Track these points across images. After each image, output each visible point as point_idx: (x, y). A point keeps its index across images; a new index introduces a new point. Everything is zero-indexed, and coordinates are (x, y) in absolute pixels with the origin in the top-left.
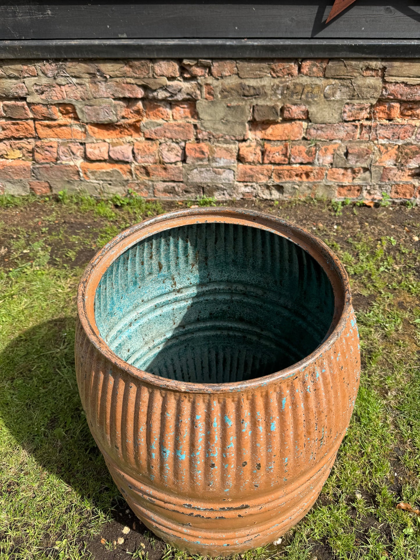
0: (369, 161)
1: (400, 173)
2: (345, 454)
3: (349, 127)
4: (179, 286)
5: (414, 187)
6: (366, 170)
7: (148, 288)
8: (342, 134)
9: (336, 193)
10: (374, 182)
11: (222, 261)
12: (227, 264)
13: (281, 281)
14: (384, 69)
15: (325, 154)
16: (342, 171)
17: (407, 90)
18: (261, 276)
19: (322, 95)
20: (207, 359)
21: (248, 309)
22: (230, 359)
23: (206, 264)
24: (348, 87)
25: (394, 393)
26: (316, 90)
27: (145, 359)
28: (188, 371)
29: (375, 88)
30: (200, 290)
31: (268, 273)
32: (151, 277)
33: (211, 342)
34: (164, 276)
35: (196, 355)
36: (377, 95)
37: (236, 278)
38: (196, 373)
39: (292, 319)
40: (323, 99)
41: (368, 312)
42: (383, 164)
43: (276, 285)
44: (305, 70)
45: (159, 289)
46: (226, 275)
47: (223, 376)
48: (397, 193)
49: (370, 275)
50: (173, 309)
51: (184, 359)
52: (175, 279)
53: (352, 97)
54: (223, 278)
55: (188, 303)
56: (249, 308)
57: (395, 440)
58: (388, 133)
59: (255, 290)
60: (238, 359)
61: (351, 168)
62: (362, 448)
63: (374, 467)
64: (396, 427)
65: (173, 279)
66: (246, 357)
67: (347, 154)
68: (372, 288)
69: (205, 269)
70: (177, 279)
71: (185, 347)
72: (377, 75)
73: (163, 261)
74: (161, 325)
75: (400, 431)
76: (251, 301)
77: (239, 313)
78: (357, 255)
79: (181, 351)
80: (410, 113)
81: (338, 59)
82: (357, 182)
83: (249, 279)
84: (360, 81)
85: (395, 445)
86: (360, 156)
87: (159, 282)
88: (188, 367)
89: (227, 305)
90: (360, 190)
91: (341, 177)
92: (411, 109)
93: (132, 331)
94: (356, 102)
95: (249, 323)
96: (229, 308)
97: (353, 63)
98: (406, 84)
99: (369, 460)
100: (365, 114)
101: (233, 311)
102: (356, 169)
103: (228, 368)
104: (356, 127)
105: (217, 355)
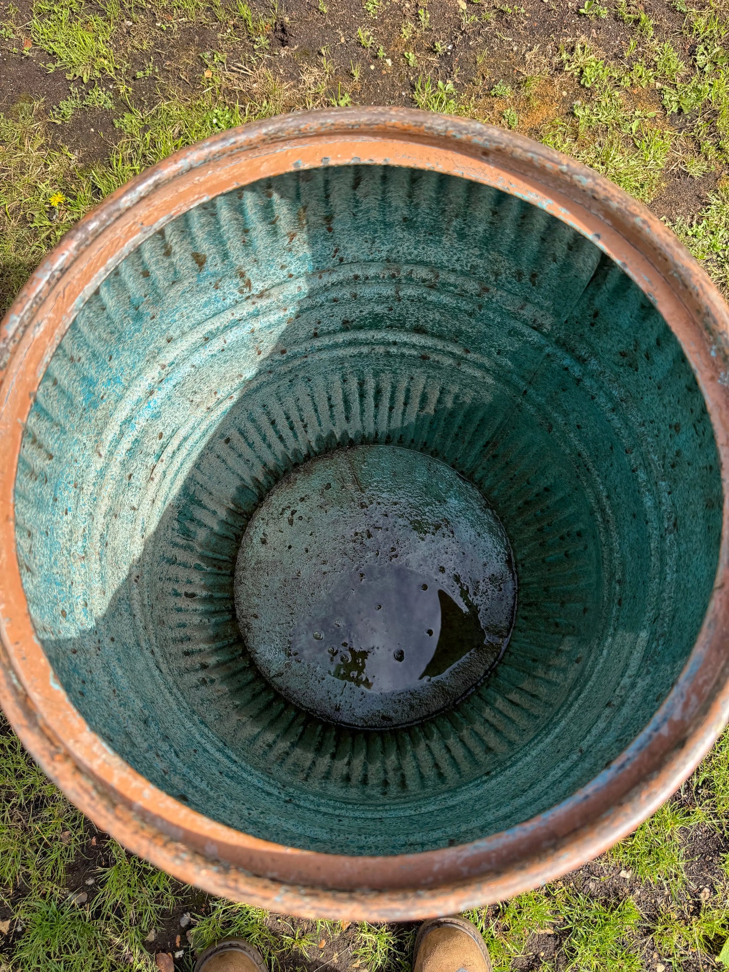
4: (258, 286)
7: (177, 310)
11: (372, 220)
12: (388, 225)
13: (534, 276)
18: (481, 256)
20: (341, 391)
21: (437, 314)
22: (389, 389)
23: (330, 229)
27: (204, 427)
28: (301, 416)
30: (318, 283)
31: (499, 252)
32: (179, 287)
33: (346, 365)
34: (214, 275)
35: (315, 389)
37: (410, 254)
38: (318, 417)
39: (548, 350)
41: (694, 223)
43: (519, 280)
45: (206, 305)
46: (383, 248)
47: (375, 417)
49: (715, 114)
50: (253, 332)
51: (290, 402)
52: (248, 275)
54: (377, 256)
55: (287, 312)
56: (441, 313)
59: (460, 281)
60: (408, 390)
65: (242, 275)
66: (425, 388)
68: (713, 155)
69: (326, 240)
70: (252, 272)
71: (290, 381)
73: (205, 247)
74: (228, 364)
76: (445, 299)
77: (414, 319)
78: (692, 53)
79: (282, 388)
83: (445, 258)
87: (204, 290)
88: (300, 410)
89: (386, 305)
93: (159, 401)
95: (440, 336)
96: (391, 309)
101: (400, 315)
103: (386, 402)
105: (361, 384)
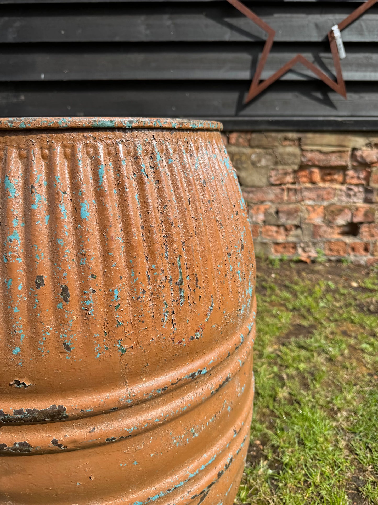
0: (298, 219)
1: (329, 230)
2: (285, 485)
3: (277, 190)
5: (346, 244)
6: (297, 227)
8: (272, 196)
9: (273, 250)
10: (307, 239)
14: (300, 139)
15: (257, 213)
16: (274, 229)
17: (322, 157)
19: (249, 162)
24: (270, 154)
25: (345, 414)
26: (244, 158)
29: (294, 155)
36: (297, 161)
40: (251, 166)
42: (312, 222)
44: (233, 141)
48: (331, 250)
49: (309, 309)
53: (276, 163)
57: (352, 466)
58: (313, 195)
61: (283, 226)
62: (309, 478)
63: (325, 502)
64: (352, 451)
67: (277, 212)
68: (311, 319)
72: (294, 145)
75: (356, 457)
78: (295, 294)
80: (329, 178)
81: (260, 131)
82: (291, 239)
84: (281, 150)
85: (352, 474)
86: (289, 214)
90: (295, 247)
91: (275, 234)
92: (329, 174)
94: (280, 167)
97: (273, 135)
98: (320, 152)
99: (318, 493)
100: (289, 179)
102: (288, 227)
104: (283, 190)
